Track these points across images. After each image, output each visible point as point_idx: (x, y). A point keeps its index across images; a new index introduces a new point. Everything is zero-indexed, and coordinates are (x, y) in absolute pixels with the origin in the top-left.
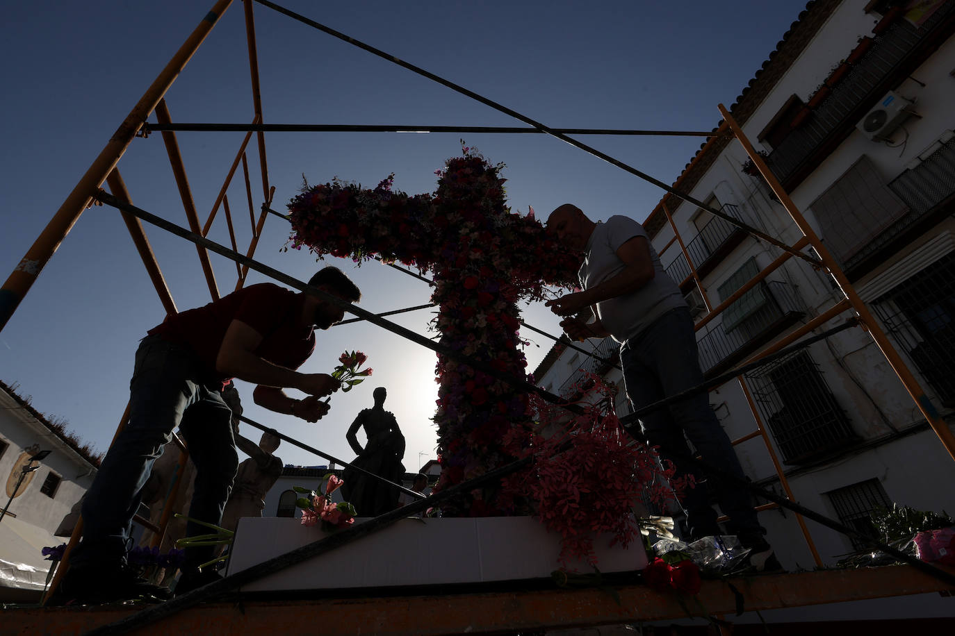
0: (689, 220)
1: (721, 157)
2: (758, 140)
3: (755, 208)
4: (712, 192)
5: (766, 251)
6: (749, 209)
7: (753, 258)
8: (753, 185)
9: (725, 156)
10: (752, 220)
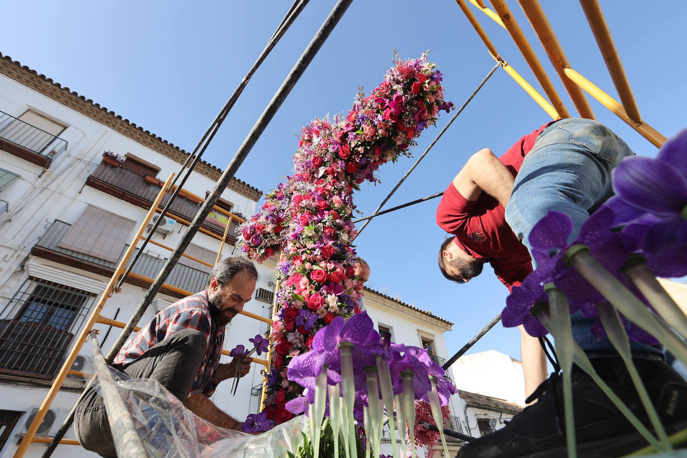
0: (28, 105)
1: (105, 128)
2: (126, 154)
3: (70, 165)
4: (70, 125)
5: (33, 185)
6: (68, 161)
7: (18, 177)
8: (91, 159)
9: (107, 131)
10: (58, 166)
